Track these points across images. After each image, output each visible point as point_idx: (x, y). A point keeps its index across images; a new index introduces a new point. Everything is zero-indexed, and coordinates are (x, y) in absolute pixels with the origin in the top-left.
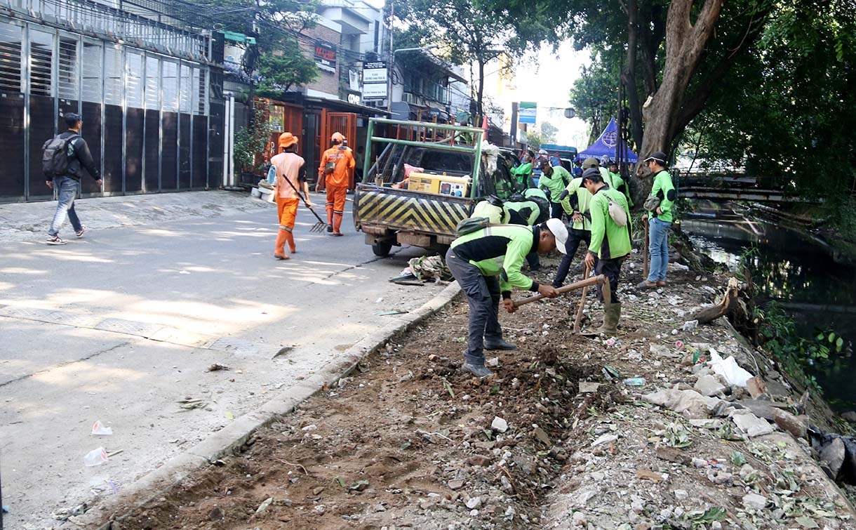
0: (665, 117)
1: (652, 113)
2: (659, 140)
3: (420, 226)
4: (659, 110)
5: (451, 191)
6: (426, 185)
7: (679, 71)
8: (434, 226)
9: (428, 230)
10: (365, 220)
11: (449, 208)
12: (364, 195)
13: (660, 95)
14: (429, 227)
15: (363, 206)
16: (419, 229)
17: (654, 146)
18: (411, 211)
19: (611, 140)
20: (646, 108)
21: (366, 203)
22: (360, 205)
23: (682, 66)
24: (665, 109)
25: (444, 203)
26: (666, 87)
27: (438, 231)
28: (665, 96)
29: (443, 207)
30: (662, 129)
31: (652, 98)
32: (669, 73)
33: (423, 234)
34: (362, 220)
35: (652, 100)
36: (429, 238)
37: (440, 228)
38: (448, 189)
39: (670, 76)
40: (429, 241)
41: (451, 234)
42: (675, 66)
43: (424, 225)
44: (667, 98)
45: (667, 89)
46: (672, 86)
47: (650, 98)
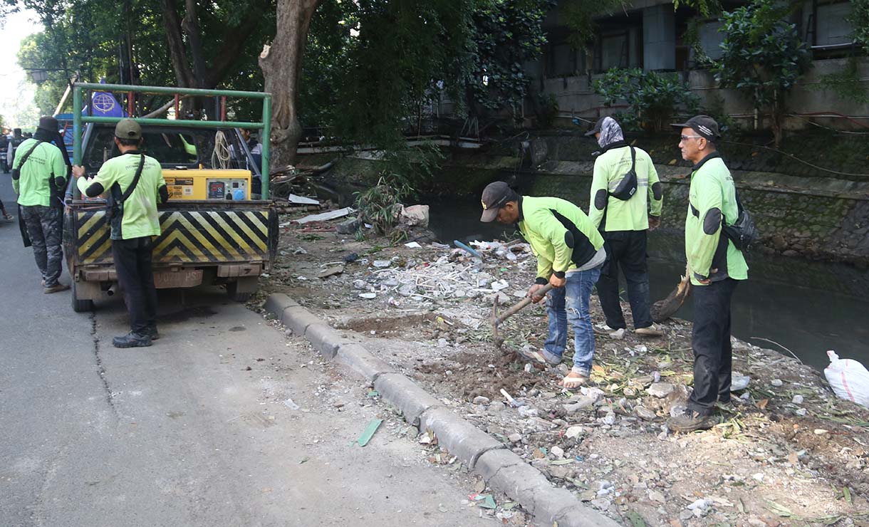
0: (291, 68)
1: (273, 65)
2: (288, 97)
3: (191, 255)
4: (281, 61)
5: (226, 193)
6: (184, 188)
7: (300, 14)
8: (215, 252)
9: (206, 260)
10: (91, 261)
11: (237, 220)
12: (85, 219)
13: (279, 43)
14: (207, 254)
15: (86, 237)
16: (190, 261)
17: (282, 104)
18: (176, 234)
19: (104, 104)
20: (264, 60)
21: (92, 231)
22: (80, 237)
23: (303, 8)
24: (289, 60)
25: (228, 213)
26: (287, 33)
27: (222, 259)
28: (287, 44)
29: (228, 220)
30: (290, 83)
31: (269, 47)
32: (288, 17)
33: (191, 268)
34: (86, 262)
35: (270, 49)
36: (200, 272)
37: (225, 253)
38: (220, 190)
39: (290, 20)
40: (201, 276)
41: (243, 259)
42: (293, 7)
43: (198, 252)
44: (290, 46)
45: (287, 35)
46: (293, 32)
47: (266, 48)
